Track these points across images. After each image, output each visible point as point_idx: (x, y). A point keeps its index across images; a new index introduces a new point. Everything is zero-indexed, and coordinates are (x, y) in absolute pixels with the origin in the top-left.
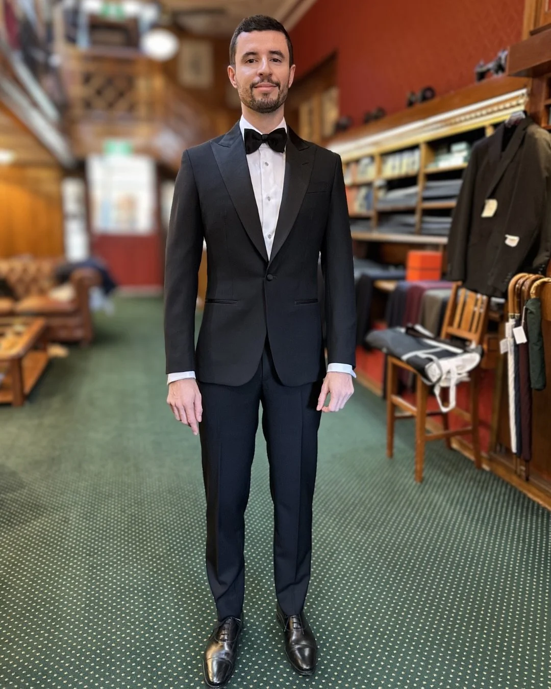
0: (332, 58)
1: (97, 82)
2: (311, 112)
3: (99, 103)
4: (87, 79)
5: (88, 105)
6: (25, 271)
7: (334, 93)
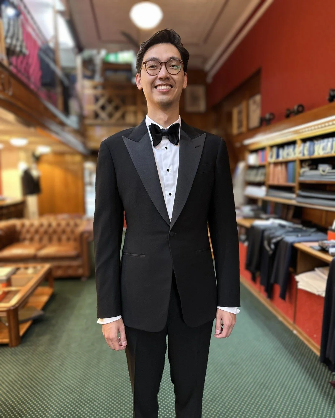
0: (258, 73)
1: (102, 102)
2: (240, 113)
3: (103, 115)
4: (97, 99)
5: (96, 116)
6: (50, 225)
7: (258, 98)
